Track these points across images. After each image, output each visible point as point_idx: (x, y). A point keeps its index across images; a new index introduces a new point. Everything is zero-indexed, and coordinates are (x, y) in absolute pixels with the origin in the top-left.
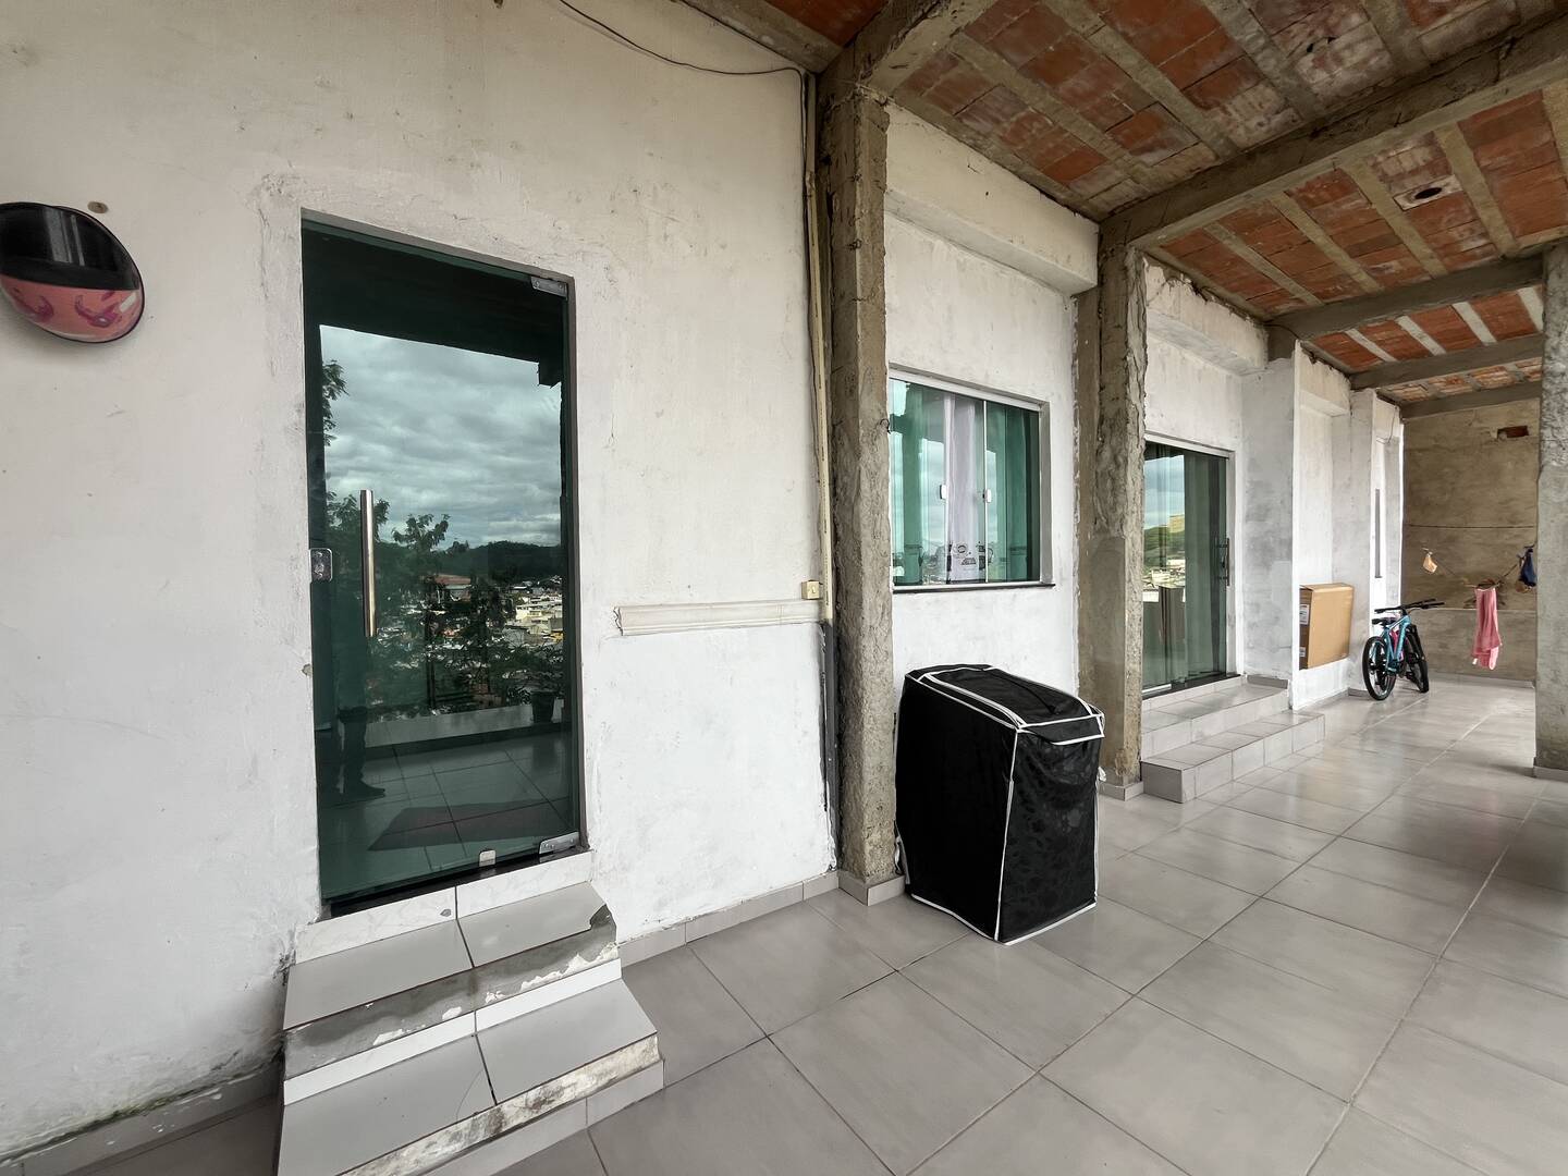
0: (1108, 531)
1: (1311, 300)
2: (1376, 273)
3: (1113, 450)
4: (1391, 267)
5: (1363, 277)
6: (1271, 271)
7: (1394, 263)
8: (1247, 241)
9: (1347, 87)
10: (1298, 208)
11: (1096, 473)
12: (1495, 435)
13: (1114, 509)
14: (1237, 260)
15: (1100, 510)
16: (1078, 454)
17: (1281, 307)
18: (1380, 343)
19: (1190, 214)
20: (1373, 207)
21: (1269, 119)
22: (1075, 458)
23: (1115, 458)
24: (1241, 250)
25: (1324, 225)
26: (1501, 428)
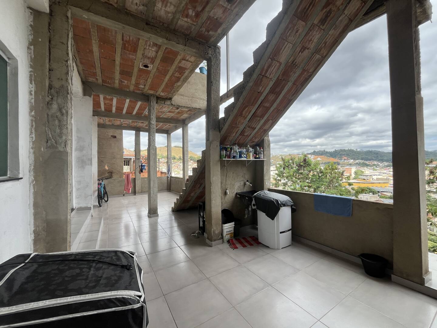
0: (57, 148)
1: (100, 81)
2: (121, 82)
3: (59, 105)
4: (125, 82)
5: (117, 82)
6: (98, 65)
7: (126, 82)
8: (100, 47)
9: (160, 17)
10: (121, 47)
11: (48, 115)
12: (110, 137)
13: (60, 135)
14: (91, 52)
15: (50, 136)
16: (33, 101)
17: (91, 79)
18: (105, 104)
19: (103, 16)
20: (135, 61)
21: (140, 5)
22: (30, 102)
23: (60, 110)
24: (95, 49)
25: (122, 58)
26: (112, 135)
